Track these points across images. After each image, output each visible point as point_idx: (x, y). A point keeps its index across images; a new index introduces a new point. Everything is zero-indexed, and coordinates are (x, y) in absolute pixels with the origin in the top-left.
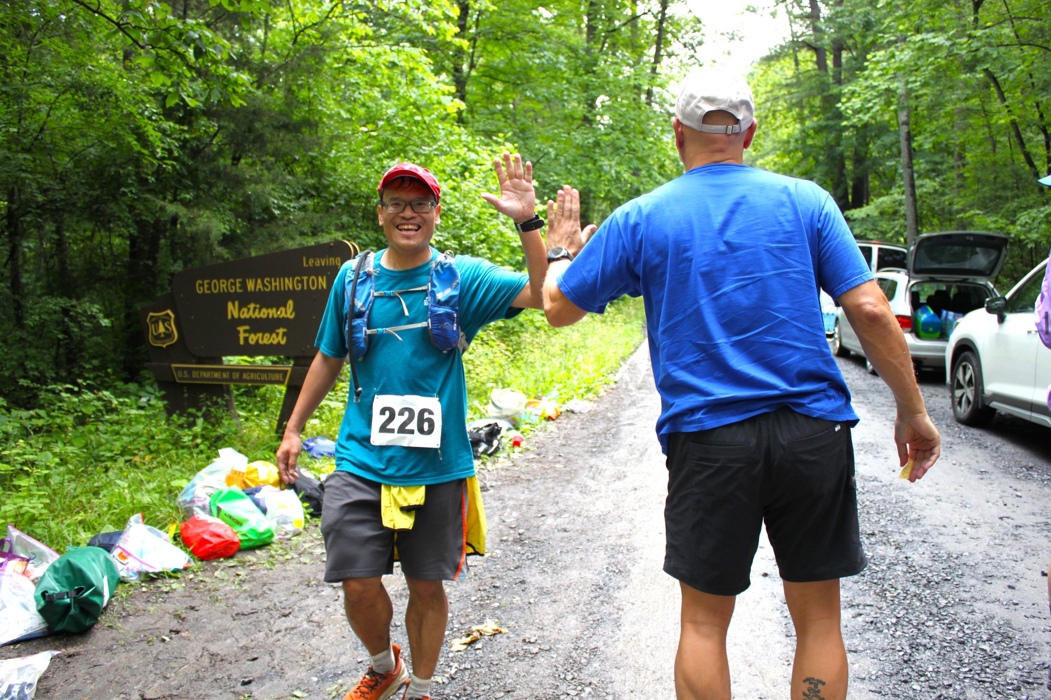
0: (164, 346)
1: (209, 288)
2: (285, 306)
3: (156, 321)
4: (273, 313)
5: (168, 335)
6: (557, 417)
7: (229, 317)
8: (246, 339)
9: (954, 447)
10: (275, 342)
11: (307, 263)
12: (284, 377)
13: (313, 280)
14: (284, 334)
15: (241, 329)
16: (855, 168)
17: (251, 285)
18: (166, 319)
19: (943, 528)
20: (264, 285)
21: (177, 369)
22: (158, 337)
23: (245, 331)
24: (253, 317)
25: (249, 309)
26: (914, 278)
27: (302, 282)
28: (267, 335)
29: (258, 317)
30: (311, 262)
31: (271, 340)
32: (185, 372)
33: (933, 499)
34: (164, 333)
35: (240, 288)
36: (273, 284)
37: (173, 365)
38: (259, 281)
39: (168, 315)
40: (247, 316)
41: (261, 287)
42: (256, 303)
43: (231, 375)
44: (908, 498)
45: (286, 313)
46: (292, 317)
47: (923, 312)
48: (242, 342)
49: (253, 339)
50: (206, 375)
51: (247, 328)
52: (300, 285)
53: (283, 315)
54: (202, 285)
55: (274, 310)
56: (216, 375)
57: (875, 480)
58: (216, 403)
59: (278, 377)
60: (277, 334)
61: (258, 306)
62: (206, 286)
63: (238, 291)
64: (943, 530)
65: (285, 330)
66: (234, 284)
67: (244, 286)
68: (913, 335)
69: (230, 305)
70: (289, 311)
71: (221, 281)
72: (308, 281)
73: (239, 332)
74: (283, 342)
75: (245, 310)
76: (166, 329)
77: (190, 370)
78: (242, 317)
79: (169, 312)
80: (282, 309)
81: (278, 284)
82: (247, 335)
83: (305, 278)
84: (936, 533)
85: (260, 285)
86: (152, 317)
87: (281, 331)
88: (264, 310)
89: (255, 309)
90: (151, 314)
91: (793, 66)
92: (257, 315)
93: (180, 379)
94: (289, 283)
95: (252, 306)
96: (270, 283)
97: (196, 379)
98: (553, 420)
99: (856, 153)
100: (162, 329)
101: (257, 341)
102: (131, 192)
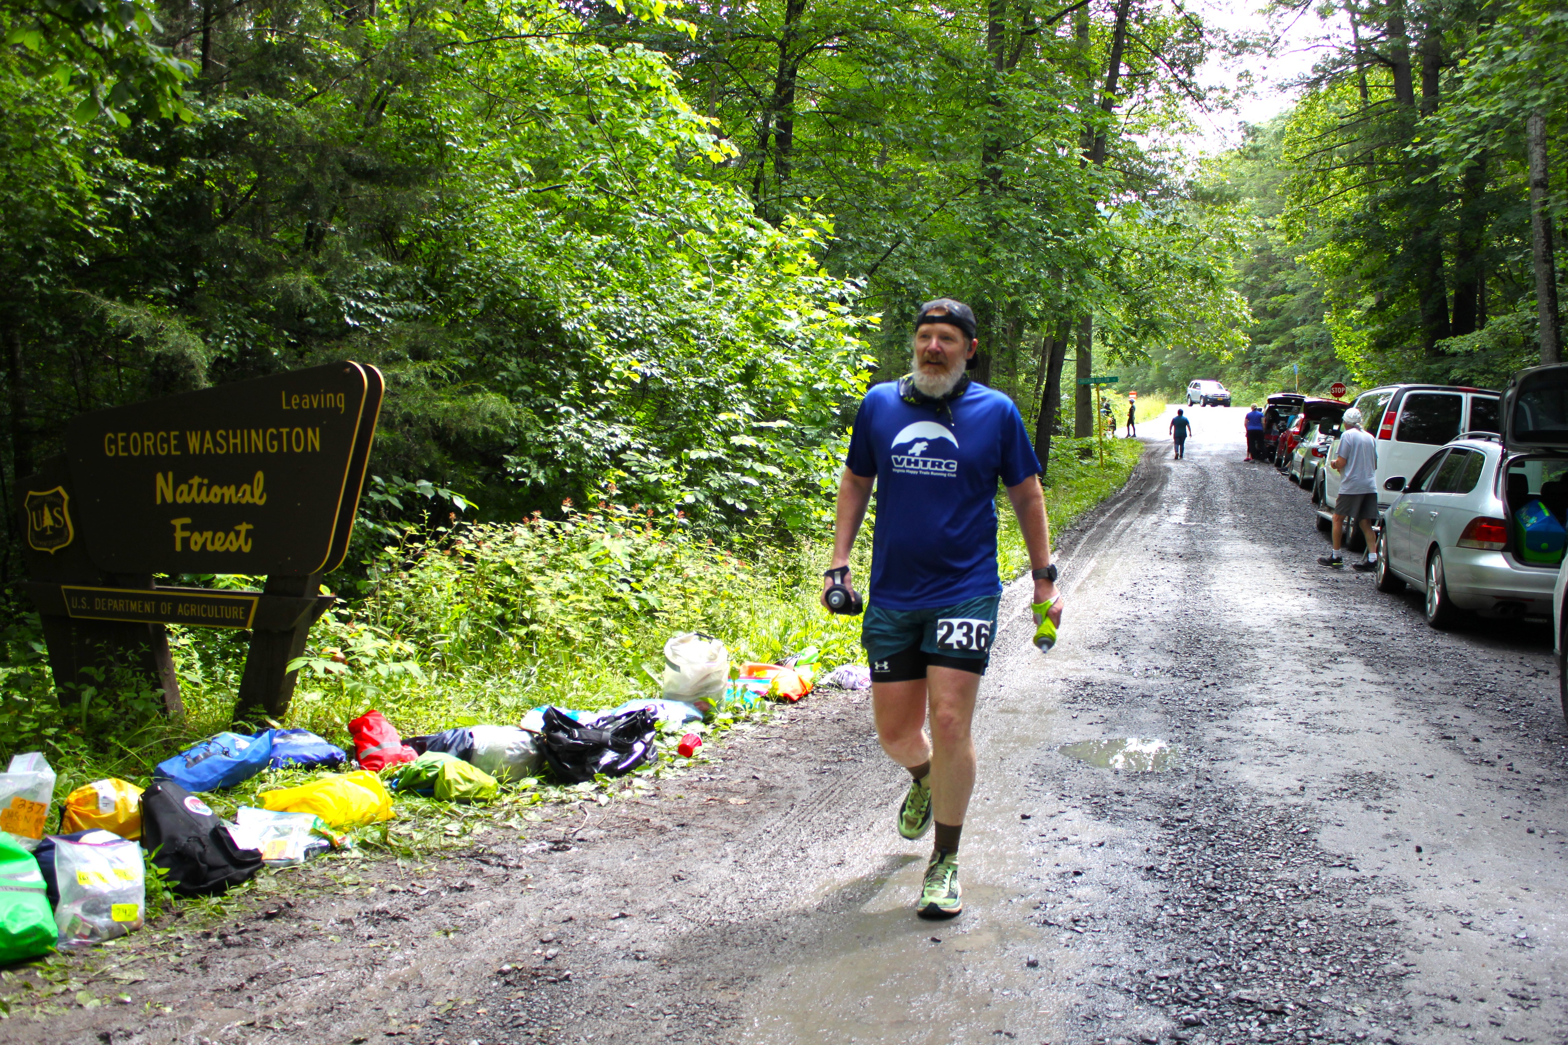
0: (52, 551)
1: (126, 448)
2: (251, 483)
3: (38, 506)
4: (229, 494)
5: (59, 532)
6: (804, 696)
7: (159, 501)
8: (186, 541)
9: (1545, 788)
10: (233, 549)
11: (289, 403)
12: (247, 614)
13: (298, 434)
14: (249, 533)
15: (178, 523)
16: (1459, 266)
17: (193, 443)
18: (55, 503)
19: (1450, 1004)
20: (216, 444)
21: (70, 593)
22: (41, 536)
23: (184, 527)
24: (198, 501)
25: (191, 487)
26: (1515, 450)
27: (278, 437)
28: (221, 534)
29: (206, 501)
30: (295, 400)
31: (227, 544)
32: (83, 600)
33: (1454, 921)
34: (52, 528)
35: (177, 448)
36: (232, 441)
37: (63, 587)
38: (208, 435)
39: (58, 494)
40: (189, 500)
41: (211, 446)
42: (202, 476)
43: (157, 607)
44: (1402, 916)
45: (252, 495)
46: (262, 502)
47: (1531, 515)
48: (178, 547)
49: (197, 541)
50: (116, 605)
51: (187, 521)
52: (275, 443)
53: (248, 498)
54: (113, 442)
55: (233, 488)
56: (134, 606)
57: (1347, 863)
58: (123, 659)
59: (236, 613)
60: (238, 534)
61: (206, 481)
62: (121, 444)
63: (173, 453)
64: (1449, 1010)
65: (251, 527)
66: (165, 440)
67: (183, 444)
68: (1509, 555)
69: (160, 477)
70: (258, 492)
71: (146, 434)
72: (289, 435)
73: (174, 528)
74: (247, 549)
75: (184, 487)
76: (55, 519)
77: (91, 595)
78: (180, 500)
79: (60, 489)
80: (246, 487)
81: (238, 441)
82: (187, 534)
83: (285, 431)
84: (1427, 1018)
85: (209, 445)
86: (32, 497)
87: (244, 528)
88: (216, 489)
89: (200, 486)
90: (31, 493)
91: (1358, 98)
92: (203, 498)
93: (74, 612)
94: (257, 440)
95: (196, 481)
96: (226, 438)
97: (100, 613)
98: (793, 702)
99: (1461, 241)
100: (48, 521)
101: (204, 545)
102: (40, 282)
